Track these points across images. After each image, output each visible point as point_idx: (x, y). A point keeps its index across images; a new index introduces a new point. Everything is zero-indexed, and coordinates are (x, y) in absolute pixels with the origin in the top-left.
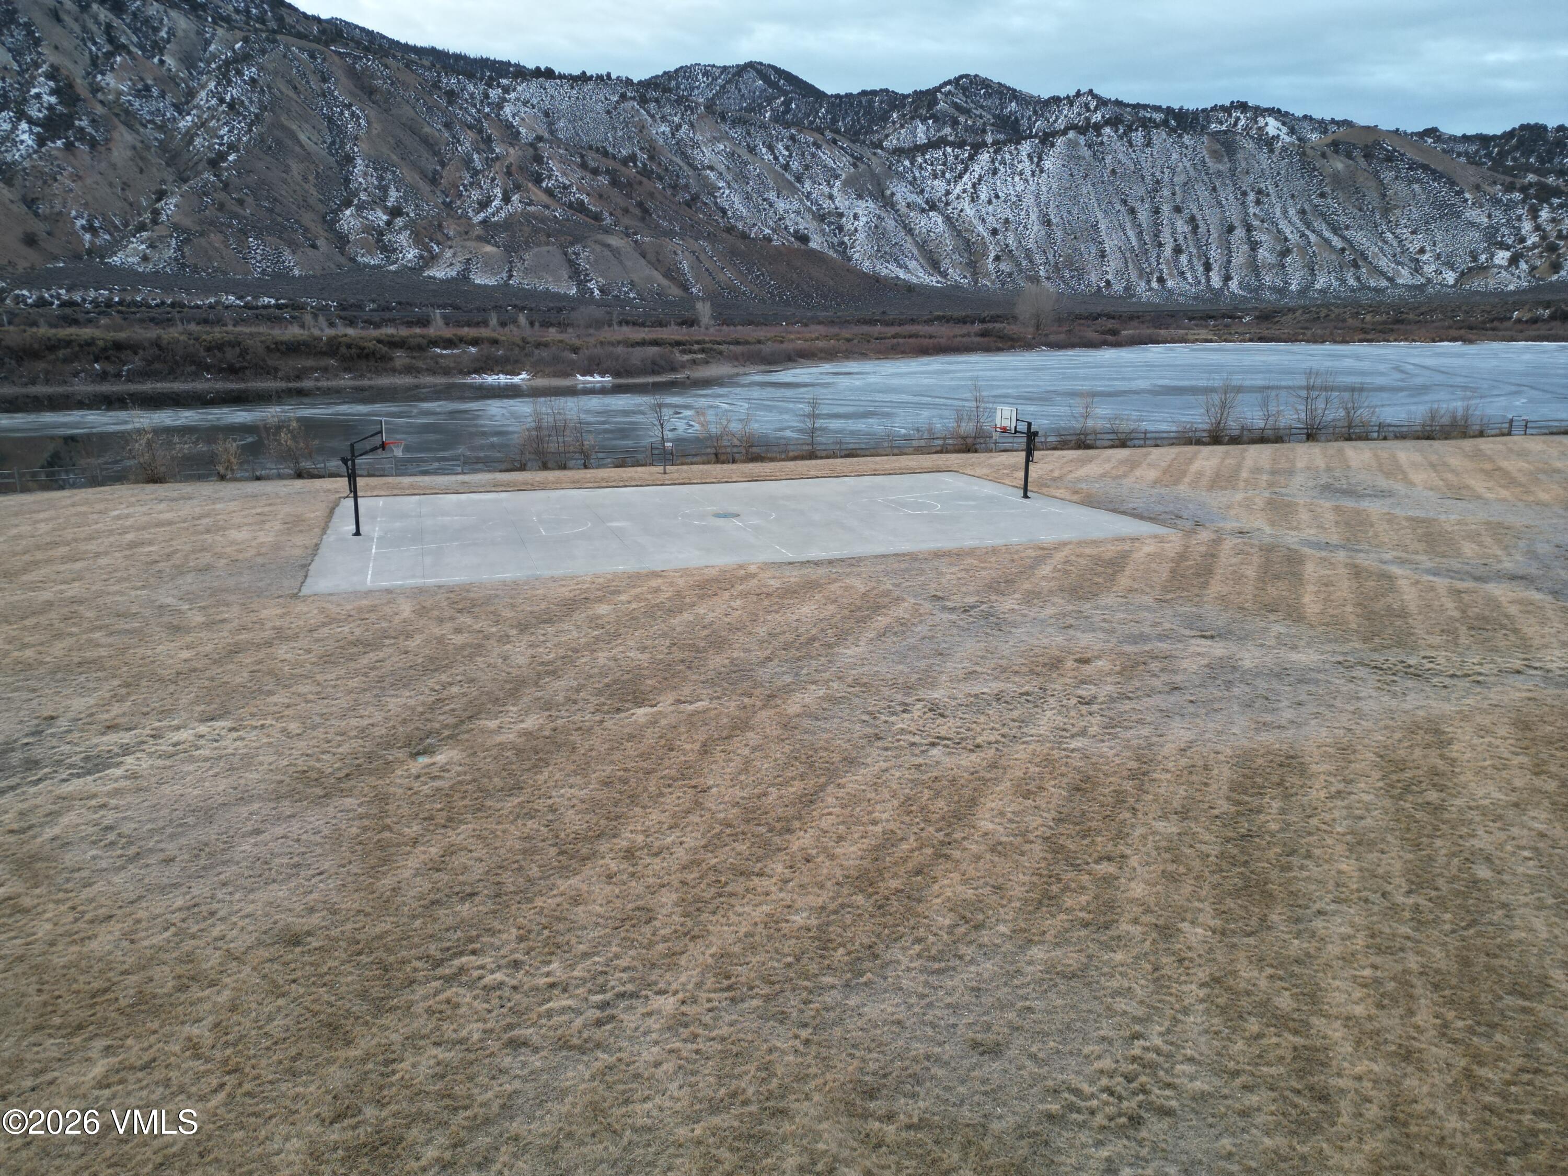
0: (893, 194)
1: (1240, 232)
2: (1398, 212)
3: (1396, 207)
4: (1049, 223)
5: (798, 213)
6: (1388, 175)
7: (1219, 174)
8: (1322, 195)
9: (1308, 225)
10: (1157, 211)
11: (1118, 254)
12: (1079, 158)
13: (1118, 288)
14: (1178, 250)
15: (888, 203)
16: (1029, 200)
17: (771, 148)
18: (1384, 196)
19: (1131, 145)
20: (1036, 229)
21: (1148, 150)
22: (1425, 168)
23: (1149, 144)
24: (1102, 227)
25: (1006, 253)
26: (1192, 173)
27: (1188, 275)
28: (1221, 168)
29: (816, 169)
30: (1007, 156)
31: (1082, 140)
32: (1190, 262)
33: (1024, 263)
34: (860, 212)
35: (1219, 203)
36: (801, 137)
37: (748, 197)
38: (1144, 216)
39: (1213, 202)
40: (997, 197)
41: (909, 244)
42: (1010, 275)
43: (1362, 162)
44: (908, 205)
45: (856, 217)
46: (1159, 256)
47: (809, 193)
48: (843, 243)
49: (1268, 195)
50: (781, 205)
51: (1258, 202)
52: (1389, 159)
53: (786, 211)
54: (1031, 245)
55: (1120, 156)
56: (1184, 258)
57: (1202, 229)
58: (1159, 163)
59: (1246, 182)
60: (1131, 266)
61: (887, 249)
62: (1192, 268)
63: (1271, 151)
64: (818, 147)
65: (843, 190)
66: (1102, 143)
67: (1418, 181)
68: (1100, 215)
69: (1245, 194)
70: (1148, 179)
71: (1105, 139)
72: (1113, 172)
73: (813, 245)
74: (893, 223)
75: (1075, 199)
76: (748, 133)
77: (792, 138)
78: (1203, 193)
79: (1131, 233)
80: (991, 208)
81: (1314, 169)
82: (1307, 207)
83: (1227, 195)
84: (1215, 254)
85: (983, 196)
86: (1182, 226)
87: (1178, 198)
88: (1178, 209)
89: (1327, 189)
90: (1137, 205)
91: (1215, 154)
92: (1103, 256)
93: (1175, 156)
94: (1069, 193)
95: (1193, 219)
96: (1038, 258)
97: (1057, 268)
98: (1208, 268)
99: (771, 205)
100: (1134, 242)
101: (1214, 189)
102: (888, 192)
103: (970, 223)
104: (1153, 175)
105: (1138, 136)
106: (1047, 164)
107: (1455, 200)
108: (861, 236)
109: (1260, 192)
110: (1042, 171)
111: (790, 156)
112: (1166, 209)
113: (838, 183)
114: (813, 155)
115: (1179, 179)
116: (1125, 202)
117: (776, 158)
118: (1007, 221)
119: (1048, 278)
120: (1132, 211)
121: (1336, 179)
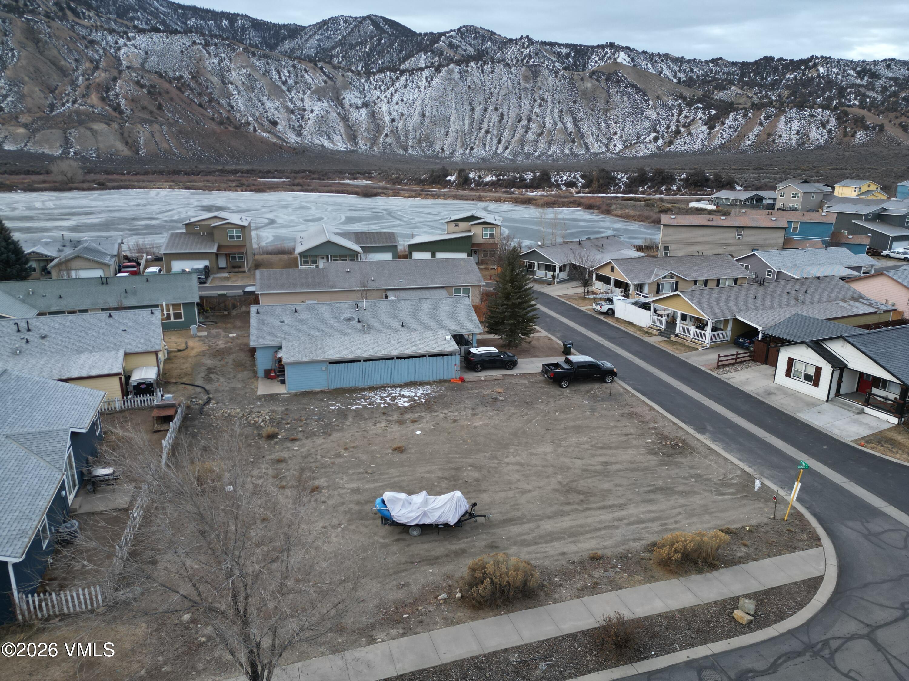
0: (344, 98)
1: (524, 123)
2: (612, 111)
3: (612, 108)
4: (423, 115)
5: (277, 109)
6: (613, 90)
7: (525, 89)
8: (575, 102)
9: (561, 118)
10: (486, 110)
11: (455, 134)
12: (451, 79)
13: (447, 153)
14: (487, 132)
15: (339, 102)
16: (418, 103)
17: (278, 72)
18: (608, 102)
19: (483, 72)
20: (416, 118)
21: (491, 76)
22: (633, 86)
23: (492, 72)
24: (452, 118)
25: (395, 132)
26: (511, 88)
27: (487, 146)
28: (527, 86)
29: (302, 84)
30: (416, 78)
31: (457, 69)
32: (491, 139)
33: (402, 138)
34: (315, 108)
35: (520, 106)
36: (299, 66)
37: (250, 99)
38: (478, 113)
39: (517, 105)
40: (402, 100)
41: (341, 127)
42: (390, 144)
43: (603, 83)
44: (351, 105)
45: (312, 111)
46: (477, 135)
47: (292, 97)
48: (301, 126)
49: (547, 101)
50: (268, 104)
51: (540, 105)
52: (618, 81)
53: (270, 108)
54: (410, 128)
55: (475, 79)
56: (489, 136)
57: (504, 121)
58: (495, 82)
59: (538, 94)
60: (459, 140)
61: (325, 129)
62: (491, 142)
63: (556, 77)
64: (306, 71)
65: (311, 97)
66: (467, 71)
67: (628, 94)
68: (454, 111)
69: (535, 101)
70: (487, 92)
71: (469, 69)
72: (469, 87)
73: (279, 127)
74: (335, 114)
75: (442, 103)
76: (268, 63)
77: (294, 66)
78: (513, 99)
79: (467, 122)
80: (397, 107)
81: (575, 87)
82: (564, 109)
83: (526, 101)
84: (506, 135)
85: (395, 100)
86: (495, 118)
87: (499, 103)
88: (496, 109)
89: (578, 99)
90: (476, 106)
91: (526, 79)
92: (447, 135)
93: (505, 79)
94: (441, 99)
95: (502, 114)
96: (411, 135)
97: (420, 141)
98: (499, 142)
99: (262, 104)
100: (466, 127)
101: (520, 98)
102: (342, 97)
103: (382, 116)
104: (490, 89)
105: (488, 68)
106: (434, 83)
107: (644, 105)
108: (310, 122)
109: (543, 100)
110: (430, 87)
111: (289, 77)
112: (491, 108)
113: (309, 92)
114: (302, 76)
115: (502, 92)
116: (471, 104)
117: (280, 78)
118: (402, 114)
119: (412, 147)
120: (473, 110)
121: (585, 94)
